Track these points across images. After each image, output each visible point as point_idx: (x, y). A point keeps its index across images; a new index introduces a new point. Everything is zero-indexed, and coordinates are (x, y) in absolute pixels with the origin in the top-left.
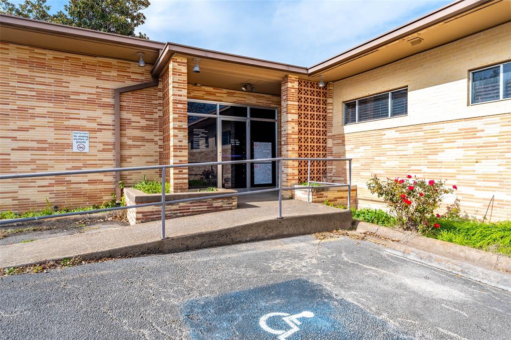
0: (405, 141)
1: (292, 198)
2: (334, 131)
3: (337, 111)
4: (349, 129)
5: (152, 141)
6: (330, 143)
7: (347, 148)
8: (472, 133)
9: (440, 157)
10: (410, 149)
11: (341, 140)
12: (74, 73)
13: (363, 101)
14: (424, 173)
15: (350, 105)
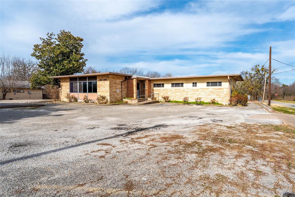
0: (164, 91)
1: (147, 100)
2: (152, 88)
3: (152, 85)
4: (155, 88)
5: (125, 90)
6: (151, 90)
7: (154, 91)
8: (171, 91)
9: (168, 93)
10: (164, 92)
11: (153, 90)
12: (117, 79)
13: (157, 84)
14: (167, 95)
15: (155, 85)
